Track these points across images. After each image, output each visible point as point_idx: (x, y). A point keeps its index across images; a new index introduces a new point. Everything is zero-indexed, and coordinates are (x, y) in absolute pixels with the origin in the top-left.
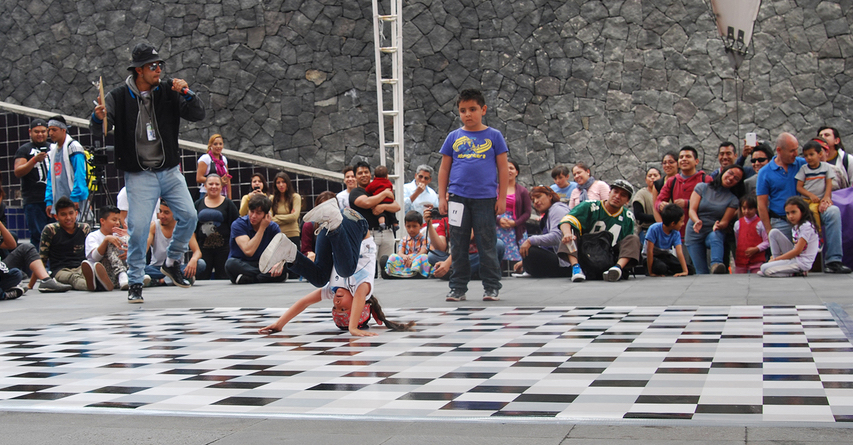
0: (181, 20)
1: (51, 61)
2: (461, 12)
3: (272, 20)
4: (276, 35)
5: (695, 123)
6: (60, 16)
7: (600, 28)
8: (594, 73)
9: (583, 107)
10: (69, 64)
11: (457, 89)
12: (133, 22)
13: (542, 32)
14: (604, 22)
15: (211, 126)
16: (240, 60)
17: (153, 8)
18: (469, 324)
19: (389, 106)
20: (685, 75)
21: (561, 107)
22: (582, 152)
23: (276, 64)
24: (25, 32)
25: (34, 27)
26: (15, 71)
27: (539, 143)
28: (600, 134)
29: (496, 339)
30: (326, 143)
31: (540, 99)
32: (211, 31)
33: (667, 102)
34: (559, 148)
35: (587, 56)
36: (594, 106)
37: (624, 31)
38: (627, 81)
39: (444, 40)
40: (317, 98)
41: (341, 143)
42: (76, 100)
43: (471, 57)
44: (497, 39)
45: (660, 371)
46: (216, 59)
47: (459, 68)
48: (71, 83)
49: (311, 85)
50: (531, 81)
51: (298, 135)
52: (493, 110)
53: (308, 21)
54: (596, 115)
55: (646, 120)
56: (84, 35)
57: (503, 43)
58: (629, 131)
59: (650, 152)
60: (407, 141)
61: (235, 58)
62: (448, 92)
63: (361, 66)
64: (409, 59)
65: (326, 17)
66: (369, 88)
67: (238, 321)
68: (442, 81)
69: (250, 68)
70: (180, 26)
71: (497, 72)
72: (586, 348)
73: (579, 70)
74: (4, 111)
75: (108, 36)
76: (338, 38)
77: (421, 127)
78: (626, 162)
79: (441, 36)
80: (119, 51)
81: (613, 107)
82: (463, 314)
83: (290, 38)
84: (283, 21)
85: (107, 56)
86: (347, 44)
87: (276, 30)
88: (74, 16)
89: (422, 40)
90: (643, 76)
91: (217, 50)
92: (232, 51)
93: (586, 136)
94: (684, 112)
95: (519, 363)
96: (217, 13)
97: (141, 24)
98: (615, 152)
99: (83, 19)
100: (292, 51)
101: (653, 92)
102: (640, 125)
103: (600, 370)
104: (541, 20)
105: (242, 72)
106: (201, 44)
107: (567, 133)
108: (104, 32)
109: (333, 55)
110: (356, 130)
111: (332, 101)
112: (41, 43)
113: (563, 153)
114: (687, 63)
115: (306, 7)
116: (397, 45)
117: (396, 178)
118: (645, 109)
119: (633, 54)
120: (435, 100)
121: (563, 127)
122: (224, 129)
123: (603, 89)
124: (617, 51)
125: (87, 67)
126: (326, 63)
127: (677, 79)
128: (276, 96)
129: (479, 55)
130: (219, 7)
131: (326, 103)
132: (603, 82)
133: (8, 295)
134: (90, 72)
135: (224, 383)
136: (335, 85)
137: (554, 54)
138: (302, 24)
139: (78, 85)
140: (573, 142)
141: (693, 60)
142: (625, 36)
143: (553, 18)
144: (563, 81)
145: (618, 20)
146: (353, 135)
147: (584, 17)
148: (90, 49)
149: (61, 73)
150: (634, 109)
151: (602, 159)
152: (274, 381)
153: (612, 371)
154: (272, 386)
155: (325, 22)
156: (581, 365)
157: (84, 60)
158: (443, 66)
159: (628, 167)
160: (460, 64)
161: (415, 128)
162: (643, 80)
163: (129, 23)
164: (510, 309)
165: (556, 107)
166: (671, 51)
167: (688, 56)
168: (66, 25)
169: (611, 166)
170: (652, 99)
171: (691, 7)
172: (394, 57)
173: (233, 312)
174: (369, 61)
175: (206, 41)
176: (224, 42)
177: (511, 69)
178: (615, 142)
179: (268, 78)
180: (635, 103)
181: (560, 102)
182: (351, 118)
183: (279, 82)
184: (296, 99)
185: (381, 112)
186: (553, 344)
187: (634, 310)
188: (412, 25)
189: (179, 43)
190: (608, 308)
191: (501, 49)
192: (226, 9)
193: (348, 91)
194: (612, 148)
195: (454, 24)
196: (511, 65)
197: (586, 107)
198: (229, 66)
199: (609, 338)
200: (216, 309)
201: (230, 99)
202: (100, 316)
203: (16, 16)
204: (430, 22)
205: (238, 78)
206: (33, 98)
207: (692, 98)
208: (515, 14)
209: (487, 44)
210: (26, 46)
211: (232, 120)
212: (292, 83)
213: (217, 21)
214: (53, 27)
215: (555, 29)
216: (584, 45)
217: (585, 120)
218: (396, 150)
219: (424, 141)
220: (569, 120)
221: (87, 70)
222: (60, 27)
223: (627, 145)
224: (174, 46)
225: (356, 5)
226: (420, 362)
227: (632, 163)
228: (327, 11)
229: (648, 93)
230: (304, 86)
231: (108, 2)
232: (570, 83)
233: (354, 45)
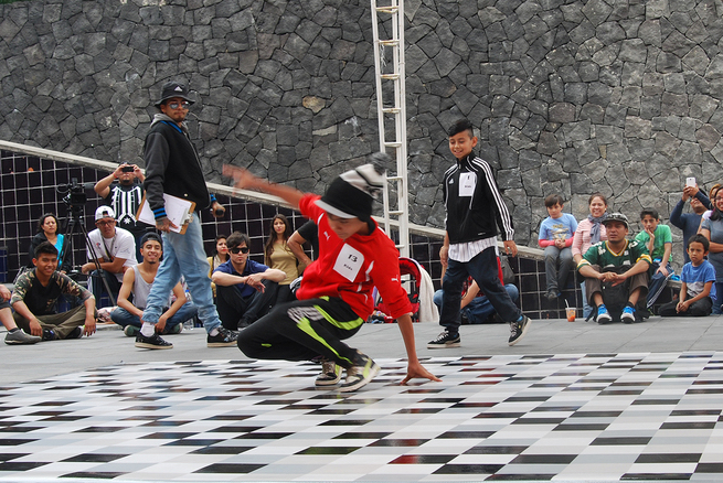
0: (167, 43)
1: (24, 88)
2: (469, 34)
3: (266, 43)
4: (270, 59)
5: (719, 151)
6: (33, 38)
7: (617, 50)
8: (611, 99)
9: (601, 135)
10: (44, 91)
11: (465, 115)
12: (115, 45)
13: (555, 55)
14: (621, 44)
16: (231, 86)
17: (136, 29)
18: (473, 376)
19: (391, 137)
20: (707, 100)
21: (576, 134)
22: (600, 182)
23: (271, 90)
25: (5, 51)
27: (554, 174)
28: (618, 163)
29: (499, 393)
30: (325, 175)
31: (554, 126)
32: (199, 55)
33: (688, 128)
34: (575, 179)
35: (604, 80)
36: (612, 133)
37: (642, 54)
38: (646, 106)
39: (451, 65)
40: (315, 127)
42: (52, 130)
43: (480, 82)
44: (508, 63)
45: (666, 426)
46: (205, 85)
47: (468, 93)
48: (46, 112)
49: (308, 113)
50: (544, 107)
51: (295, 166)
52: (504, 138)
53: (305, 44)
54: (614, 142)
55: (667, 148)
56: (60, 59)
57: (515, 67)
58: (649, 160)
59: (672, 181)
60: (413, 172)
61: (226, 84)
63: (362, 92)
64: (413, 83)
65: (324, 39)
66: (371, 116)
68: (449, 108)
69: (242, 94)
70: (166, 50)
71: (509, 98)
72: (592, 402)
73: (595, 95)
75: (86, 61)
76: (337, 62)
77: (427, 157)
78: (646, 192)
79: (448, 59)
80: (99, 76)
81: (632, 135)
82: (468, 364)
83: (285, 62)
84: (278, 43)
85: (85, 82)
86: (347, 69)
87: (270, 54)
89: (428, 64)
90: (663, 102)
91: (206, 75)
92: (223, 76)
93: (603, 165)
94: (706, 138)
95: (520, 420)
96: (206, 36)
97: (123, 47)
98: (635, 182)
99: (59, 41)
100: (288, 77)
101: (673, 118)
102: (661, 153)
103: (602, 427)
104: (555, 42)
105: (234, 99)
106: (189, 69)
107: (584, 162)
108: (83, 56)
109: (332, 80)
110: (356, 161)
111: (332, 130)
112: (12, 67)
113: (579, 184)
114: (709, 87)
115: (302, 28)
116: (399, 72)
117: (400, 214)
118: (666, 136)
119: (652, 77)
120: (442, 128)
121: (579, 156)
122: (215, 160)
123: (622, 115)
124: (636, 75)
125: (64, 94)
126: (325, 89)
127: (699, 104)
128: (271, 125)
129: (489, 79)
131: (325, 132)
132: (620, 108)
134: (67, 100)
136: (334, 112)
137: (569, 78)
138: (298, 47)
139: (53, 113)
140: (590, 172)
141: (716, 84)
142: (644, 59)
143: (567, 40)
144: (579, 108)
145: (636, 42)
147: (600, 39)
148: (67, 75)
149: (35, 100)
150: (654, 136)
151: (621, 189)
153: (616, 427)
155: (324, 45)
156: (582, 421)
157: (61, 87)
158: (451, 92)
160: (468, 90)
161: (421, 158)
162: (663, 105)
163: (109, 46)
165: (571, 134)
166: (692, 75)
167: (710, 79)
168: (40, 48)
169: (631, 197)
170: (673, 125)
171: (713, 28)
172: (397, 84)
174: (370, 86)
175: (195, 65)
176: (214, 67)
177: (523, 94)
178: (634, 172)
179: (262, 105)
180: (655, 130)
181: (575, 129)
182: (352, 148)
183: (274, 110)
184: (293, 128)
185: (383, 143)
186: (558, 397)
187: (648, 356)
188: (417, 48)
189: (165, 68)
190: (620, 355)
191: (512, 74)
192: (215, 31)
193: (349, 118)
194: (632, 178)
195: (462, 47)
196: (523, 90)
197: (604, 134)
198: (219, 92)
199: (621, 390)
200: (204, 362)
201: (221, 128)
204: (436, 45)
205: (229, 106)
206: (4, 128)
207: (714, 124)
208: (526, 36)
209: (497, 68)
211: (223, 150)
212: (288, 111)
213: (206, 43)
214: (25, 50)
215: (569, 51)
216: (601, 69)
217: (603, 148)
218: (399, 184)
219: (431, 172)
220: (586, 148)
221: (64, 98)
222: (34, 51)
223: (647, 174)
224: (159, 71)
225: (357, 27)
226: (417, 420)
227: (653, 194)
228: (325, 34)
229: (669, 119)
230: (301, 114)
231: (87, 23)
232: (586, 108)
233: (354, 69)
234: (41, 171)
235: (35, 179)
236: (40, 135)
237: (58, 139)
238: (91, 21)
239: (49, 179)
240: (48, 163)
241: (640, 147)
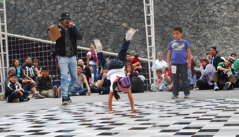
0: (80, 7)
1: (37, 22)
2: (172, 2)
3: (110, 6)
4: (111, 11)
6: (39, 7)
7: (219, 6)
8: (218, 21)
9: (214, 32)
10: (43, 23)
11: (172, 27)
12: (64, 8)
13: (200, 8)
14: (220, 4)
15: (90, 42)
16: (99, 20)
17: (70, 3)
18: (180, 106)
19: (150, 34)
21: (207, 32)
23: (112, 21)
24: (28, 13)
25: (31, 11)
26: (25, 25)
27: (200, 45)
28: (220, 41)
29: (190, 111)
31: (200, 30)
32: (90, 11)
34: (207, 46)
35: (215, 15)
36: (218, 32)
37: (227, 7)
38: (228, 23)
39: (167, 12)
40: (125, 32)
41: (134, 47)
42: (46, 34)
43: (176, 17)
44: (185, 11)
46: (92, 20)
47: (173, 21)
48: (44, 29)
50: (196, 24)
51: (120, 44)
52: (184, 34)
53: (122, 6)
54: (219, 35)
55: (236, 36)
56: (48, 13)
57: (187, 12)
58: (230, 40)
59: (237, 47)
60: (156, 45)
61: (98, 19)
62: (169, 29)
63: (140, 21)
64: (156, 18)
65: (128, 5)
66: (142, 28)
67: (103, 107)
68: (167, 25)
69: (103, 22)
70: (79, 9)
71: (185, 21)
72: (220, 113)
73: (212, 20)
74: (22, 39)
75: (56, 13)
76: (132, 12)
77: (160, 40)
78: (229, 50)
79: (166, 10)
81: (224, 32)
82: (178, 102)
83: (116, 12)
84: (113, 7)
85: (55, 20)
86: (135, 14)
87: (111, 10)
88: (44, 7)
89: (160, 12)
90: (234, 21)
91: (92, 17)
92: (97, 17)
93: (215, 42)
95: (198, 119)
96: (92, 5)
97: (67, 9)
98: (225, 47)
99: (47, 8)
100: (117, 16)
102: (234, 38)
103: (226, 121)
104: (199, 4)
105: (100, 24)
106: (87, 15)
107: (209, 41)
108: (54, 12)
109: (130, 17)
110: (139, 42)
112: (34, 16)
113: (208, 48)
115: (121, 2)
116: (152, 14)
117: (153, 58)
118: (235, 32)
119: (230, 14)
120: (165, 32)
121: (208, 39)
123: (221, 26)
124: (225, 13)
125: (49, 23)
126: (128, 20)
128: (112, 32)
129: (179, 16)
130: (92, 3)
132: (221, 24)
133: (25, 100)
135: (100, 128)
137: (204, 15)
138: (120, 7)
140: (211, 44)
142: (227, 8)
144: (207, 24)
145: (225, 3)
146: (138, 44)
147: (213, 2)
148: (50, 18)
149: (40, 26)
150: (231, 32)
151: (221, 49)
152: (117, 127)
153: (230, 121)
154: (116, 129)
155: (128, 7)
156: (218, 119)
157: (48, 21)
158: (167, 20)
159: (230, 52)
160: (173, 19)
161: (158, 41)
162: (234, 23)
163: (62, 9)
164: (193, 101)
165: (205, 32)
168: (42, 10)
169: (224, 52)
170: (237, 29)
172: (151, 18)
173: (100, 104)
174: (142, 19)
175: (88, 14)
176: (94, 14)
177: (190, 20)
178: (225, 44)
179: (109, 25)
180: (232, 30)
181: (206, 31)
182: (137, 38)
183: (113, 27)
184: (119, 32)
185: (147, 36)
186: (209, 112)
187: (235, 100)
188: (157, 7)
189: (79, 15)
190: (226, 100)
191: (186, 14)
192: (94, 3)
194: (224, 46)
195: (170, 6)
196: (190, 19)
197: (215, 32)
198: (96, 22)
199: (228, 109)
200: (95, 103)
201: (97, 33)
202: (56, 106)
203: (25, 7)
204: (162, 6)
205: (99, 26)
206: (31, 34)
208: (190, 2)
209: (181, 12)
210: (29, 17)
212: (117, 27)
213: (92, 7)
214: (37, 10)
215: (204, 7)
216: (214, 12)
217: (215, 37)
218: (152, 48)
219: (161, 45)
220: (210, 37)
222: (40, 10)
223: (229, 45)
224: (77, 16)
226: (165, 119)
227: (231, 51)
228: (128, 3)
229: (236, 27)
230: (121, 28)
231: (55, 2)
232: (210, 24)
233: (137, 14)
234: (43, 47)
235: (41, 49)
236: (42, 36)
237: (47, 37)
238: (57, 1)
239: (45, 49)
240: (45, 44)
241: (227, 36)
